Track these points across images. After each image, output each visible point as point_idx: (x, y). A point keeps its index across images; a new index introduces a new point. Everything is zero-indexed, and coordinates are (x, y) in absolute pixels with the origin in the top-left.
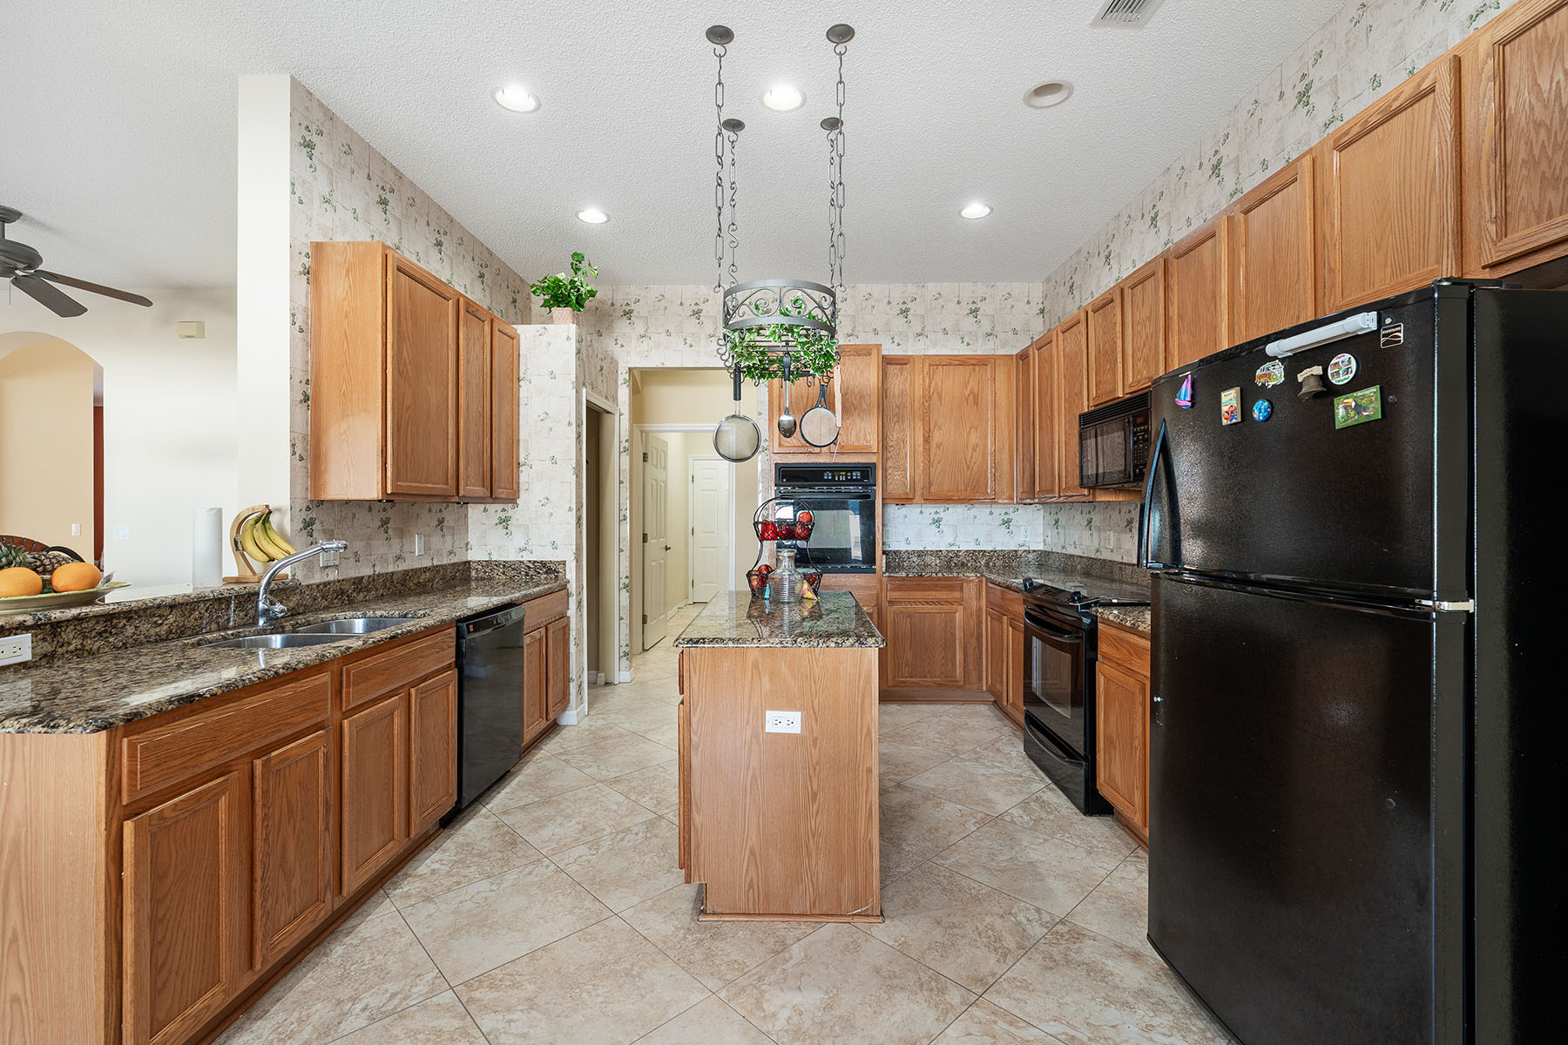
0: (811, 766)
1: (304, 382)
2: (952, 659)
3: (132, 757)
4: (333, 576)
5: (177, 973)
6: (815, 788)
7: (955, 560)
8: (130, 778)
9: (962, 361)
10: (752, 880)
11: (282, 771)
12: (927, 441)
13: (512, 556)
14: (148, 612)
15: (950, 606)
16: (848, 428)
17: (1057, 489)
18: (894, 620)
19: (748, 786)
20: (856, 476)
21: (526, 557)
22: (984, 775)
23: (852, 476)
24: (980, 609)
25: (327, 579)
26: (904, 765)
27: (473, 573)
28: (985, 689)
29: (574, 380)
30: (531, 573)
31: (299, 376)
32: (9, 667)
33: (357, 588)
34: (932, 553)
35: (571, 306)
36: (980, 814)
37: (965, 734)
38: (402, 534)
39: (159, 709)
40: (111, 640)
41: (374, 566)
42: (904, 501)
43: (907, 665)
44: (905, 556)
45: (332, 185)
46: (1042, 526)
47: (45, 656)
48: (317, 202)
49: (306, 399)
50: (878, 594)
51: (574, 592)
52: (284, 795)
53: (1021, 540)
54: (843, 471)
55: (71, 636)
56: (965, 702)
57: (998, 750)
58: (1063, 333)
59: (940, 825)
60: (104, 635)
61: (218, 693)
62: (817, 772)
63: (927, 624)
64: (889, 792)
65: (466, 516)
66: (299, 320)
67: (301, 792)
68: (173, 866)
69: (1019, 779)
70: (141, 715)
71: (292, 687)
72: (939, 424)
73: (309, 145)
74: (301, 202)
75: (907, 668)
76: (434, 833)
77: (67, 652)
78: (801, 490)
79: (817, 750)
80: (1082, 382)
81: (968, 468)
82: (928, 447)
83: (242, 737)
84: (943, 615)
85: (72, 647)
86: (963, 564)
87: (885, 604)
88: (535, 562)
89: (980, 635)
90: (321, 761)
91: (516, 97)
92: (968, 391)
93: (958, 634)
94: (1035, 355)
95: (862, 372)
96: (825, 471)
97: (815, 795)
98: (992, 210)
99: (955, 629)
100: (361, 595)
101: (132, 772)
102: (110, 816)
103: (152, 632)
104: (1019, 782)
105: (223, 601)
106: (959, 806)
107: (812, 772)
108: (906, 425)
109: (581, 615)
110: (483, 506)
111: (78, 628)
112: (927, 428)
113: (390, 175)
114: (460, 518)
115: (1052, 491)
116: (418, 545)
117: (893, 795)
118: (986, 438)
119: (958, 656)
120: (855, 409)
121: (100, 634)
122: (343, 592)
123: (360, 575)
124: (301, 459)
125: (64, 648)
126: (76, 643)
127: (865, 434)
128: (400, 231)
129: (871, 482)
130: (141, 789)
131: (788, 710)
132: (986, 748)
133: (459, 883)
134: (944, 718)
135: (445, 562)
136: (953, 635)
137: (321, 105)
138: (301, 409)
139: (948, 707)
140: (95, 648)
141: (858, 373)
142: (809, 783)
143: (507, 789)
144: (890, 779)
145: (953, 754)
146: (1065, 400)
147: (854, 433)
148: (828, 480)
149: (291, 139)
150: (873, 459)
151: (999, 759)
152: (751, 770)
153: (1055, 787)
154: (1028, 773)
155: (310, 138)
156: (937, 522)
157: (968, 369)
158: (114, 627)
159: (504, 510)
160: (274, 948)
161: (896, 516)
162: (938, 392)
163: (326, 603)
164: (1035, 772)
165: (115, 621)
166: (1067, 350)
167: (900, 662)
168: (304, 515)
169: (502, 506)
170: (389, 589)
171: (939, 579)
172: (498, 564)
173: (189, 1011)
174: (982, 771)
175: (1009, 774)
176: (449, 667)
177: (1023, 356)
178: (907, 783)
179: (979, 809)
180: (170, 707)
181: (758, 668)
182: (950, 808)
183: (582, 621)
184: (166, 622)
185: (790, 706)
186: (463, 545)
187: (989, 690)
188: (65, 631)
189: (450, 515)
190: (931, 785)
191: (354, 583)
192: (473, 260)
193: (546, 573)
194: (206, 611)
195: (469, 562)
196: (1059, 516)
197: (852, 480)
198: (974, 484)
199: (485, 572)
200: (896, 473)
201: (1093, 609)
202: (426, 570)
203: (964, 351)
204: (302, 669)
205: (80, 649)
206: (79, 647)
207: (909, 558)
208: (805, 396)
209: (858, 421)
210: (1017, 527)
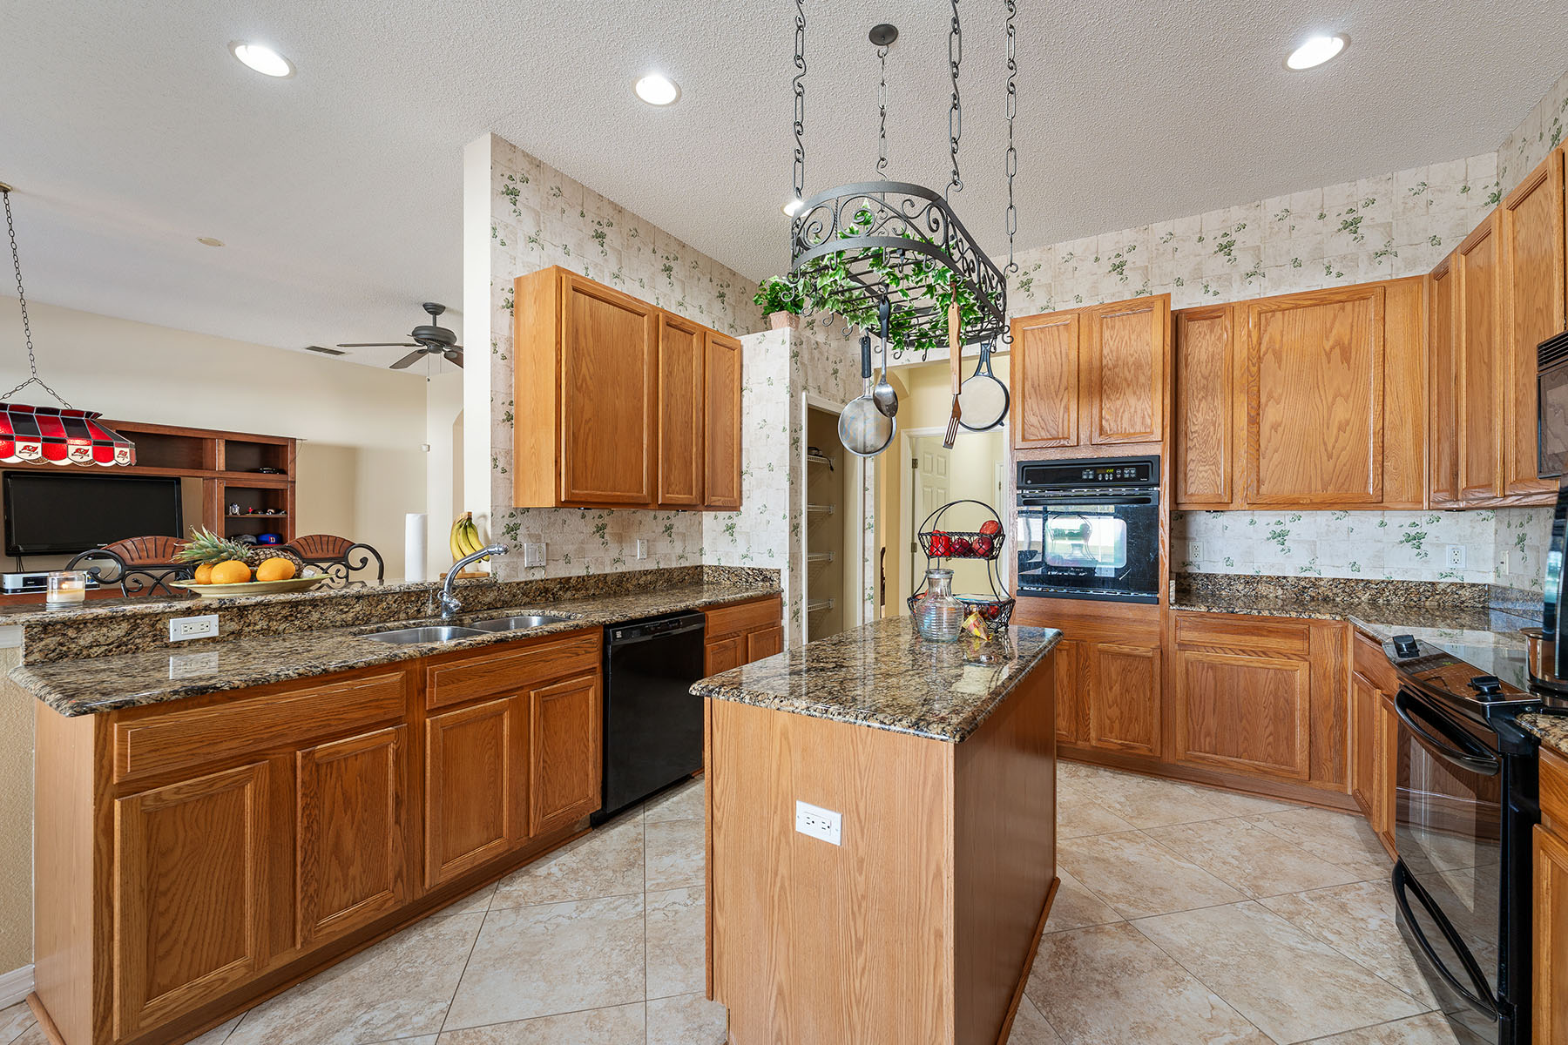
0: (855, 899)
1: (507, 403)
2: (1287, 738)
3: (122, 740)
4: (539, 575)
5: (185, 944)
6: (860, 934)
7: (1312, 592)
8: (120, 761)
9: (1320, 299)
10: (780, 1030)
11: (335, 763)
12: (1255, 420)
13: (736, 563)
14: (334, 601)
15: (1285, 660)
16: (1117, 411)
17: (1499, 483)
18: (1187, 670)
19: (776, 898)
20: (1130, 473)
21: (748, 564)
22: (1292, 949)
23: (1122, 474)
24: (1343, 670)
25: (531, 578)
26: (1153, 891)
27: (705, 578)
28: (1350, 793)
29: (788, 384)
30: (750, 580)
31: (500, 399)
32: (198, 640)
33: (564, 587)
34: (1270, 580)
35: (787, 310)
36: (1249, 1029)
37: (1291, 863)
38: (620, 538)
39: (159, 698)
40: (296, 623)
41: (587, 568)
42: (1218, 507)
43: (1208, 734)
44: (1224, 582)
45: (540, 226)
46: (1493, 546)
47: (233, 633)
48: (521, 244)
49: (509, 418)
50: (1161, 634)
51: (787, 602)
52: (338, 786)
53: (1447, 566)
54: (1111, 468)
55: (257, 618)
56: (1313, 805)
57: (1343, 908)
58: (1513, 209)
59: (1160, 1025)
60: (290, 618)
61: (242, 687)
62: (863, 910)
63: (1242, 683)
64: (1102, 931)
65: (700, 523)
66: (502, 349)
67: (362, 785)
68: (180, 844)
69: (1363, 978)
70: (134, 703)
71: (348, 685)
72: (1275, 395)
73: (512, 193)
74: (503, 244)
75: (1208, 739)
76: (580, 831)
77: (253, 631)
78: (1052, 493)
79: (863, 877)
80: (1551, 287)
81: (1330, 457)
82: (1255, 430)
83: (273, 729)
84: (1272, 672)
85: (257, 628)
86: (1326, 600)
87: (1173, 647)
88: (753, 569)
89: (1341, 712)
90: (391, 757)
91: (656, 88)
92: (1331, 342)
93: (1300, 704)
94: (1460, 266)
95: (1139, 335)
96: (1085, 469)
97: (860, 944)
98: (1348, 42)
99: (1293, 696)
100: (569, 593)
101: (123, 756)
102: (101, 792)
103: (338, 618)
104: (1362, 985)
105: (413, 594)
106: (1214, 998)
107: (856, 908)
108: (1218, 402)
109: (799, 626)
110: (714, 513)
111: (264, 611)
112: (1254, 404)
113: (607, 212)
114: (692, 525)
115: (1489, 486)
116: (639, 550)
117: (1106, 939)
118: (1365, 408)
119: (1298, 736)
120: (1129, 385)
121: (286, 617)
122: (547, 591)
123: (568, 575)
124: (504, 471)
125: (251, 628)
126: (262, 624)
127: (1143, 417)
128: (620, 261)
129: (1152, 480)
130: (131, 771)
131: (822, 807)
132: (1320, 898)
133: (554, 897)
134: (1265, 825)
135: (674, 566)
136: (1290, 703)
137: (525, 155)
138: (504, 430)
139: (1276, 807)
140: (281, 628)
141: (1133, 337)
142: (852, 924)
143: (675, 799)
144: (1116, 910)
145: (1250, 893)
146: (1517, 325)
147: (1126, 416)
148: (1088, 480)
149: (492, 189)
150: (1155, 450)
151: (1336, 926)
152: (779, 879)
153: (1443, 1022)
154: (1390, 972)
155: (514, 186)
156: (1280, 537)
157: (1330, 311)
158: (300, 612)
159: (730, 517)
160: (319, 931)
161: (1210, 526)
162: (1274, 350)
163: (528, 600)
164: (1405, 972)
165: (300, 608)
166: (1521, 237)
167: (1197, 728)
168: (507, 520)
169: (728, 514)
170: (602, 589)
171: (1265, 619)
172: (724, 569)
173: (199, 981)
174: (1293, 941)
175: (1345, 962)
176: (591, 671)
177: (1441, 274)
178: (1140, 924)
179: (1252, 1016)
180: (174, 697)
181: (787, 738)
182: (1195, 996)
183: (800, 632)
184: (352, 610)
185: (827, 802)
186: (696, 549)
187: (1354, 795)
188: (251, 614)
189: (680, 521)
190: (1181, 940)
191: (560, 583)
192: (711, 281)
193: (763, 580)
194: (395, 602)
195: (702, 567)
196: (1527, 529)
197: (1123, 479)
198: (1341, 480)
199: (714, 577)
200: (1201, 468)
201: (1526, 717)
202: (646, 573)
203: (1331, 283)
204: (362, 668)
205: (265, 629)
206: (265, 627)
207: (1229, 585)
208: (1057, 375)
209: (1133, 401)
210: (1438, 545)
